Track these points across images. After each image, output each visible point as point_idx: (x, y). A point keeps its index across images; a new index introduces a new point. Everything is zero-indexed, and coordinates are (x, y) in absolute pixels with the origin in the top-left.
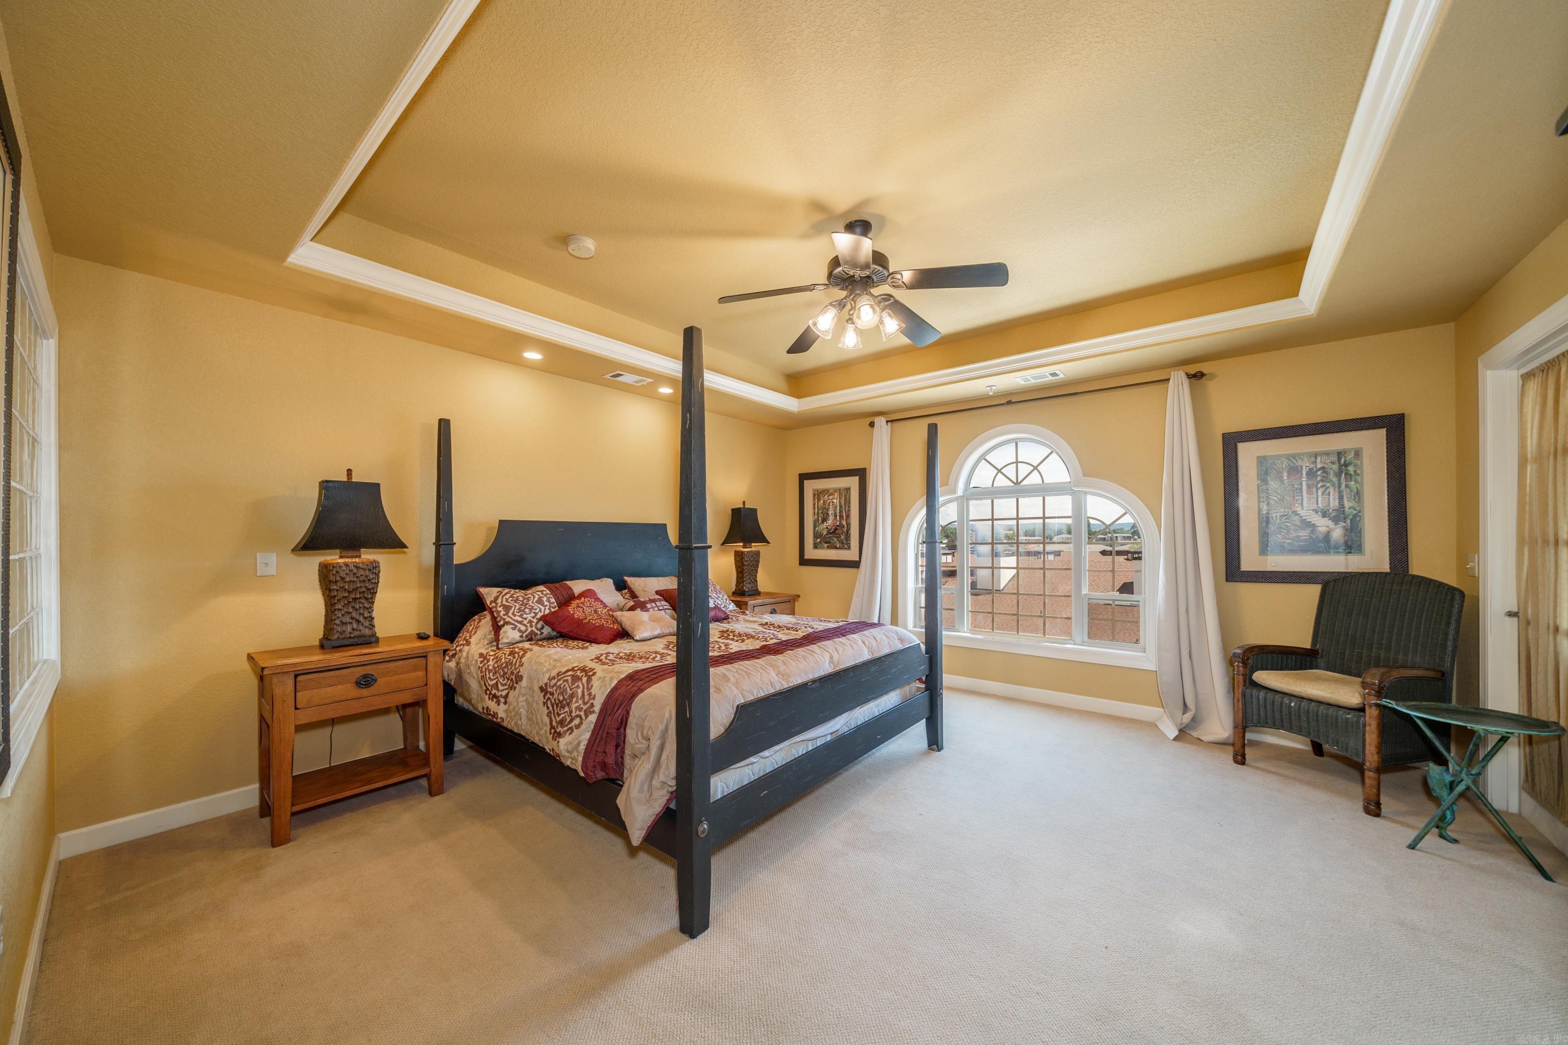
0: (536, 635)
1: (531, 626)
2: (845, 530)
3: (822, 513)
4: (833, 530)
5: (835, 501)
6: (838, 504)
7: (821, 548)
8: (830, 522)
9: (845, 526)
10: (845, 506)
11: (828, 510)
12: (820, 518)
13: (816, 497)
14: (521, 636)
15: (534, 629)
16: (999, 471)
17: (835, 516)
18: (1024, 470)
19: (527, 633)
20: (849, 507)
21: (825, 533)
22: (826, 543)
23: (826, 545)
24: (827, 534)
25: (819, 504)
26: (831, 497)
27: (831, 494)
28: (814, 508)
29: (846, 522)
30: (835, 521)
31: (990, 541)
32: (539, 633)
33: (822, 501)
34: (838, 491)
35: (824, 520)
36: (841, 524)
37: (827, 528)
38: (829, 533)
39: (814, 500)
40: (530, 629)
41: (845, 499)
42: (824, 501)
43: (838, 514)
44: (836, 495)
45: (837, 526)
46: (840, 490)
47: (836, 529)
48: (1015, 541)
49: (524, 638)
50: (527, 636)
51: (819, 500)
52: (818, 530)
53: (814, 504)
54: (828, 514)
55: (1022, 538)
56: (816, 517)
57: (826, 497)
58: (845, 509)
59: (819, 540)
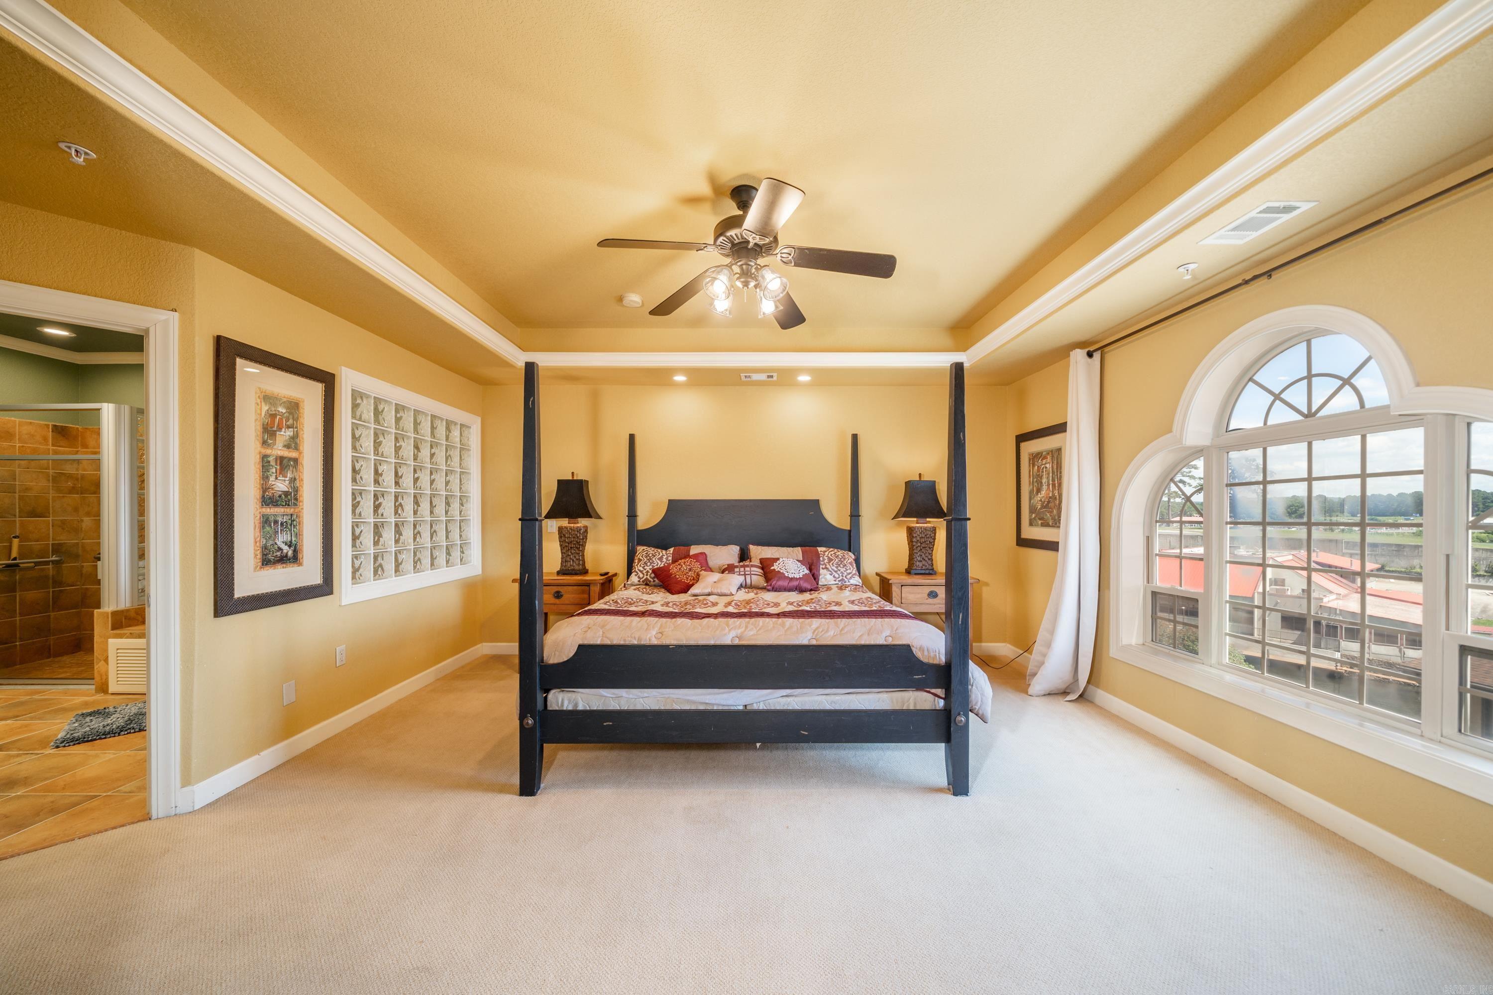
0: (650, 581)
1: (647, 575)
2: (1057, 502)
3: (1036, 481)
4: (1046, 503)
5: (1048, 466)
6: (1051, 469)
7: (1035, 526)
8: (1044, 492)
9: (1057, 497)
10: (1057, 472)
11: (1041, 477)
12: (1035, 489)
13: (1031, 462)
14: (639, 581)
15: (648, 577)
16: (1277, 397)
17: (1048, 485)
18: (1322, 389)
19: (643, 579)
20: (1061, 473)
21: (1039, 507)
22: (1040, 519)
23: (1040, 522)
24: (1041, 509)
25: (1034, 470)
26: (1044, 462)
27: (1045, 458)
28: (1030, 477)
29: (1058, 493)
30: (1048, 492)
31: (1260, 520)
32: (652, 580)
33: (1036, 467)
34: (1050, 453)
35: (1039, 491)
36: (1053, 495)
37: (1041, 500)
38: (1043, 507)
39: (1030, 466)
40: (645, 577)
41: (1057, 463)
42: (1038, 467)
43: (1051, 483)
44: (1049, 458)
45: (1050, 497)
46: (1052, 451)
47: (1049, 502)
48: (1305, 520)
49: (641, 583)
50: (643, 581)
51: (1034, 466)
52: (1033, 503)
53: (1030, 471)
54: (1041, 483)
55: (1317, 517)
56: (1031, 487)
57: (1040, 461)
58: (1057, 475)
59: (1034, 516)
